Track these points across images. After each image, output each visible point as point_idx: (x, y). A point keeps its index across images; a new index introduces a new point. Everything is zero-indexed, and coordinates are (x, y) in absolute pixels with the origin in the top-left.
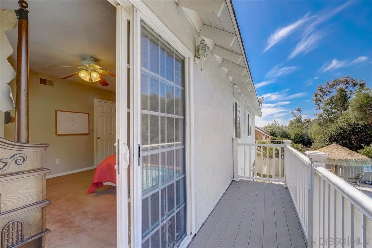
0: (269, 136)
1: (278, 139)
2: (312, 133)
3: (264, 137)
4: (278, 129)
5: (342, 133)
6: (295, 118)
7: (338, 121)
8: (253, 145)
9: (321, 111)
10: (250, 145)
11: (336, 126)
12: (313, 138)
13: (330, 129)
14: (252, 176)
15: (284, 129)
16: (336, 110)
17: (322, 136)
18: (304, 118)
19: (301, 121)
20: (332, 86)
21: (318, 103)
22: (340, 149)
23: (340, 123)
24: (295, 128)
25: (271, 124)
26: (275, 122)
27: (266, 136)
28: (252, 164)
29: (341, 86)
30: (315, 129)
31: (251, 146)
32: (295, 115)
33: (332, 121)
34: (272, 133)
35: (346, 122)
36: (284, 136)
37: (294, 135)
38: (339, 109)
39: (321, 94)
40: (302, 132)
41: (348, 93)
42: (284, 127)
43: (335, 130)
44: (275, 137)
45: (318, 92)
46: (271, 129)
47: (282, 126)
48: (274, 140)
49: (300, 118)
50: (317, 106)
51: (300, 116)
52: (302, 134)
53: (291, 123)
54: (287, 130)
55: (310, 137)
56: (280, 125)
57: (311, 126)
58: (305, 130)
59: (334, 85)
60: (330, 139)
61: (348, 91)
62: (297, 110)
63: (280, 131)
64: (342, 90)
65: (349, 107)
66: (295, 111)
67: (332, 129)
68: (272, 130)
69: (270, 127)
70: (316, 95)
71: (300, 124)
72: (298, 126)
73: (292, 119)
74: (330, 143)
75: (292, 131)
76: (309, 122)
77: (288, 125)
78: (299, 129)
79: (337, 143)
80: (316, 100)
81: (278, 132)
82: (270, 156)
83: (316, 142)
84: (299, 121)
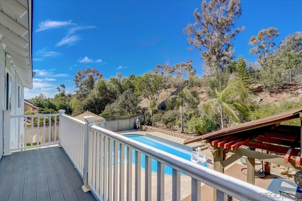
0: (37, 108)
1: (46, 109)
2: (73, 105)
3: (31, 108)
4: (45, 101)
5: (91, 104)
6: (60, 93)
7: (89, 96)
8: (22, 116)
9: (78, 89)
10: (19, 117)
11: (88, 99)
12: (73, 108)
13: (84, 101)
14: (20, 147)
15: (50, 101)
16: (87, 89)
17: (79, 106)
18: (67, 93)
19: (65, 95)
20: (86, 72)
21: (77, 83)
22: (90, 115)
23: (90, 97)
24: (60, 101)
25: (38, 97)
26: (42, 95)
27: (33, 108)
28: (21, 136)
29: (91, 74)
30: (74, 101)
31: (21, 118)
32: (60, 90)
33: (85, 96)
34: (40, 104)
35: (93, 97)
36: (51, 107)
37: (59, 106)
38: (89, 88)
39: (80, 77)
40: (65, 103)
41: (94, 79)
42: (50, 99)
43: (87, 102)
44: (42, 109)
45: (78, 75)
46: (38, 101)
47: (49, 99)
48: (42, 111)
49: (64, 93)
50: (77, 85)
51: (64, 91)
52: (65, 105)
53: (57, 96)
54: (52, 102)
55: (71, 107)
56: (47, 98)
57: (72, 99)
58: (67, 102)
59: (87, 72)
60: (84, 108)
61: (94, 77)
62: (62, 87)
63: (47, 103)
64: (91, 77)
65: (94, 88)
66: (60, 87)
67: (85, 102)
68: (40, 102)
69: (37, 100)
70: (76, 77)
71: (64, 98)
72: (62, 99)
73: (58, 93)
74: (84, 111)
75: (57, 103)
76: (70, 96)
77: (54, 98)
78: (63, 101)
79: (89, 111)
80: (76, 80)
81: (45, 104)
82: (47, 125)
83: (75, 111)
84: (63, 95)
